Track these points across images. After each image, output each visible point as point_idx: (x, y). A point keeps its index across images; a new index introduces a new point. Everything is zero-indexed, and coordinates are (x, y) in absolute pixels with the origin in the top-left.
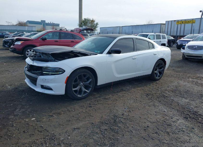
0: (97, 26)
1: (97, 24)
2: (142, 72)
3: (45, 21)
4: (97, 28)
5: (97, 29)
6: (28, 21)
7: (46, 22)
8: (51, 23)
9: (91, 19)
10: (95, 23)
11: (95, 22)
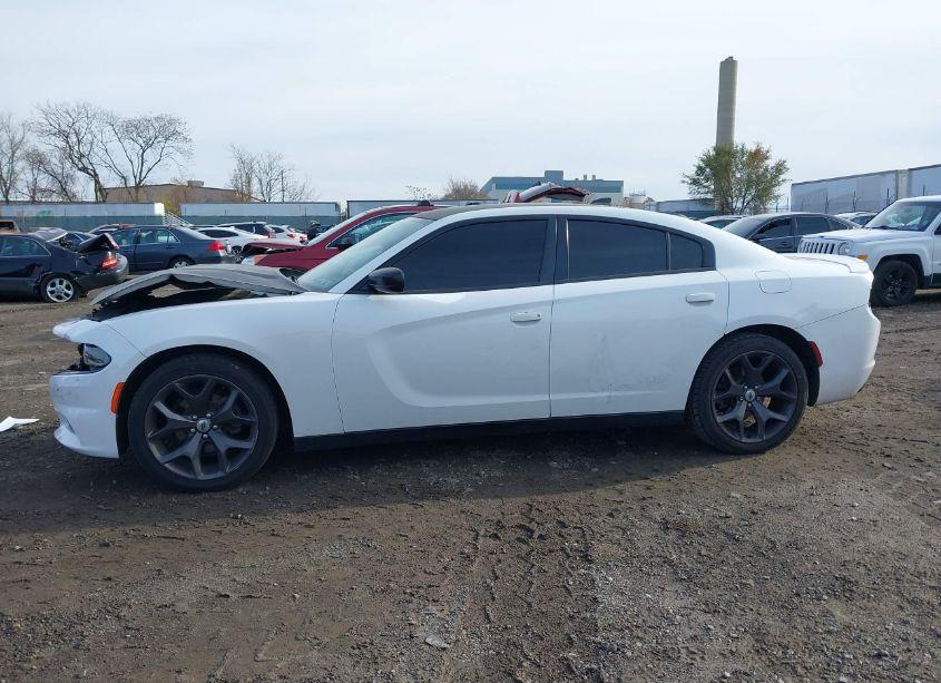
0: (782, 177)
1: (780, 168)
2: (606, 394)
3: (561, 173)
4: (779, 184)
5: (777, 191)
6: (494, 180)
7: (566, 178)
8: (585, 181)
9: (751, 147)
10: (771, 163)
11: (767, 158)
